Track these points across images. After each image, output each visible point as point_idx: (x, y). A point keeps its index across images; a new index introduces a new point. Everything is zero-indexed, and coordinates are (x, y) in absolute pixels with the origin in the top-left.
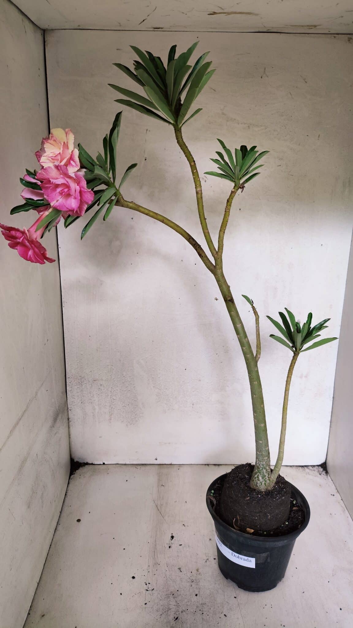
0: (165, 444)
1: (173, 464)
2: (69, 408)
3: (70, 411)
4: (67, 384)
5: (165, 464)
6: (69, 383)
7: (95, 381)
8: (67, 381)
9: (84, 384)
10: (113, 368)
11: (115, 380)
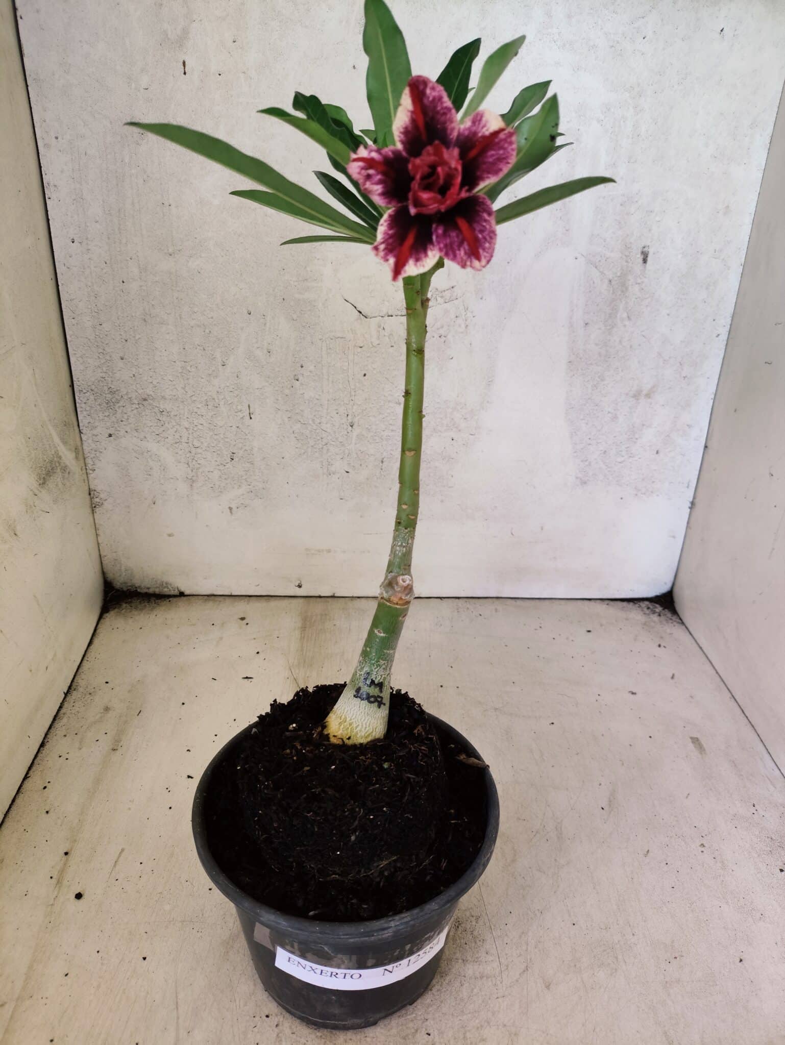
0: (319, 551)
1: (336, 595)
2: (90, 466)
3: (91, 472)
4: (77, 405)
5: (320, 597)
6: (83, 405)
7: (145, 400)
8: (77, 398)
9: (119, 407)
10: (189, 368)
11: (194, 398)
